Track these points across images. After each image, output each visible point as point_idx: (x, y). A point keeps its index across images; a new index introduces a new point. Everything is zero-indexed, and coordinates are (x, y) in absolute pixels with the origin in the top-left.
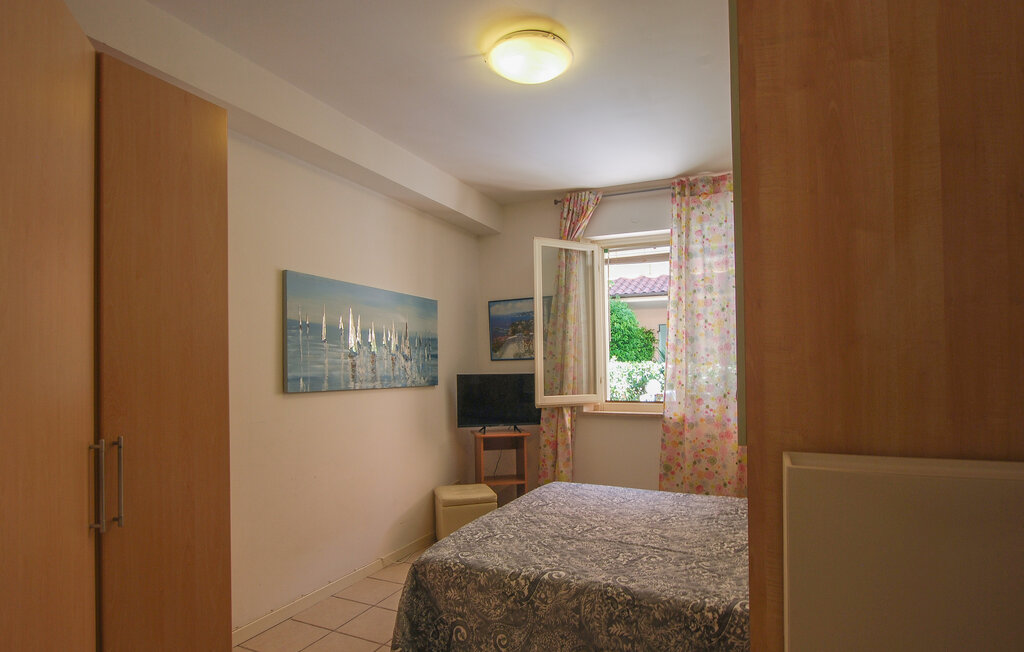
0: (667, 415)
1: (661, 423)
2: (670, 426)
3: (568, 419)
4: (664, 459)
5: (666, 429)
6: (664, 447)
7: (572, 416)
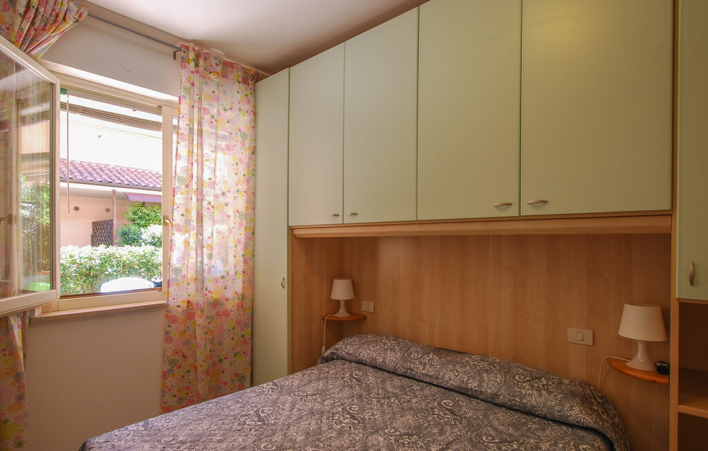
0: (171, 303)
1: (162, 314)
2: (178, 315)
3: (17, 333)
4: (169, 353)
5: (172, 319)
6: (168, 339)
7: (23, 328)
